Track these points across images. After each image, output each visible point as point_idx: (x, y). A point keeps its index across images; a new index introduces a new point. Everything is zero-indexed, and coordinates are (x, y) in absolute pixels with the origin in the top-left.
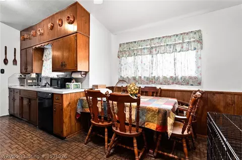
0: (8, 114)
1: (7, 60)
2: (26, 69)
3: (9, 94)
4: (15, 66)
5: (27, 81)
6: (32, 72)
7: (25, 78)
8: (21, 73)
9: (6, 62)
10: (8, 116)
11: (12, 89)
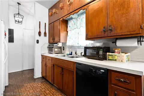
0: (41, 76)
1: (40, 32)
2: (54, 39)
3: (42, 60)
4: (45, 37)
5: (54, 50)
6: (59, 42)
7: (53, 47)
8: (49, 43)
9: (40, 34)
10: (41, 77)
11: (44, 56)
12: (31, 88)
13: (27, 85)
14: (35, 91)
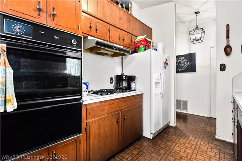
12: (193, 147)
13: (193, 139)
14: (194, 155)
